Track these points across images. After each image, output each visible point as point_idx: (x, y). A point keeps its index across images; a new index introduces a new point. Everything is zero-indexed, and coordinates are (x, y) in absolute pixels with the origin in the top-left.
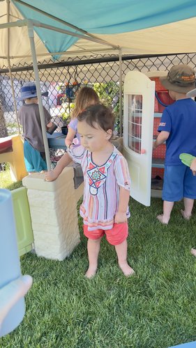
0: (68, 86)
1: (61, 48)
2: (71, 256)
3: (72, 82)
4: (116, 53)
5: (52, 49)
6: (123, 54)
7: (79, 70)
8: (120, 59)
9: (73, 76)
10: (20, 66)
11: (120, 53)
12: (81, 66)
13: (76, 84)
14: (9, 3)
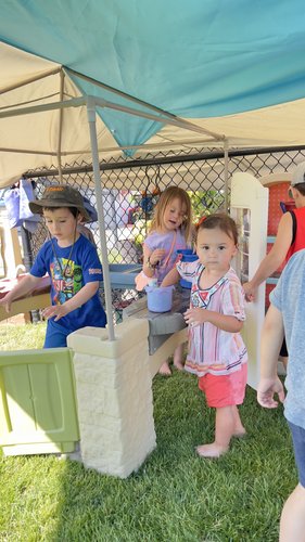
0: (145, 195)
1: (136, 140)
2: (141, 471)
3: (152, 189)
4: (219, 146)
5: (124, 140)
6: (230, 147)
7: (162, 172)
8: (226, 155)
9: (154, 180)
10: (76, 166)
11: (226, 146)
12: (166, 166)
13: (158, 193)
14: (63, 76)
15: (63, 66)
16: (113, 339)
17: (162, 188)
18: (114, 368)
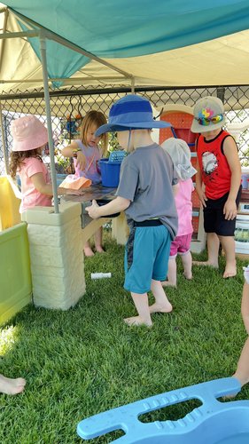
0: (69, 119)
1: (64, 73)
3: (75, 114)
4: (127, 83)
5: (52, 72)
6: (136, 84)
7: (83, 101)
8: (133, 90)
9: (77, 108)
10: (11, 93)
11: (133, 83)
12: (86, 97)
13: (80, 118)
14: (7, 16)
15: (8, 7)
16: (58, 212)
17: (84, 114)
18: (59, 233)
